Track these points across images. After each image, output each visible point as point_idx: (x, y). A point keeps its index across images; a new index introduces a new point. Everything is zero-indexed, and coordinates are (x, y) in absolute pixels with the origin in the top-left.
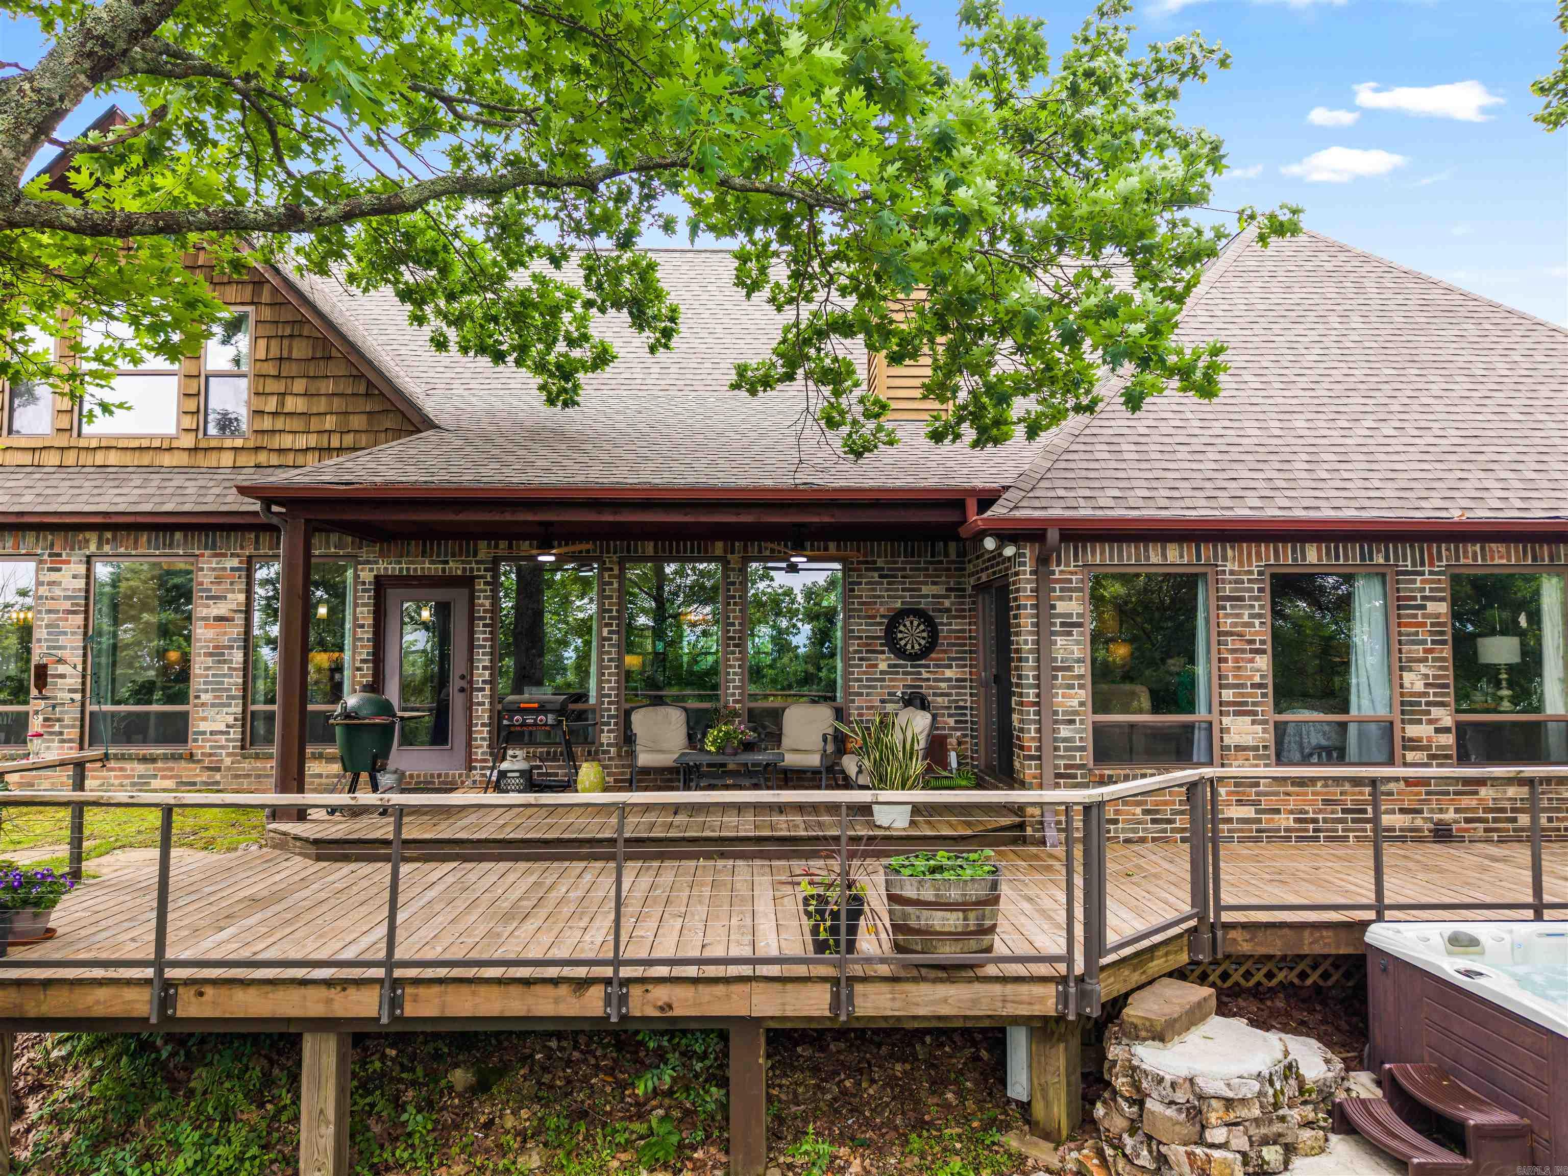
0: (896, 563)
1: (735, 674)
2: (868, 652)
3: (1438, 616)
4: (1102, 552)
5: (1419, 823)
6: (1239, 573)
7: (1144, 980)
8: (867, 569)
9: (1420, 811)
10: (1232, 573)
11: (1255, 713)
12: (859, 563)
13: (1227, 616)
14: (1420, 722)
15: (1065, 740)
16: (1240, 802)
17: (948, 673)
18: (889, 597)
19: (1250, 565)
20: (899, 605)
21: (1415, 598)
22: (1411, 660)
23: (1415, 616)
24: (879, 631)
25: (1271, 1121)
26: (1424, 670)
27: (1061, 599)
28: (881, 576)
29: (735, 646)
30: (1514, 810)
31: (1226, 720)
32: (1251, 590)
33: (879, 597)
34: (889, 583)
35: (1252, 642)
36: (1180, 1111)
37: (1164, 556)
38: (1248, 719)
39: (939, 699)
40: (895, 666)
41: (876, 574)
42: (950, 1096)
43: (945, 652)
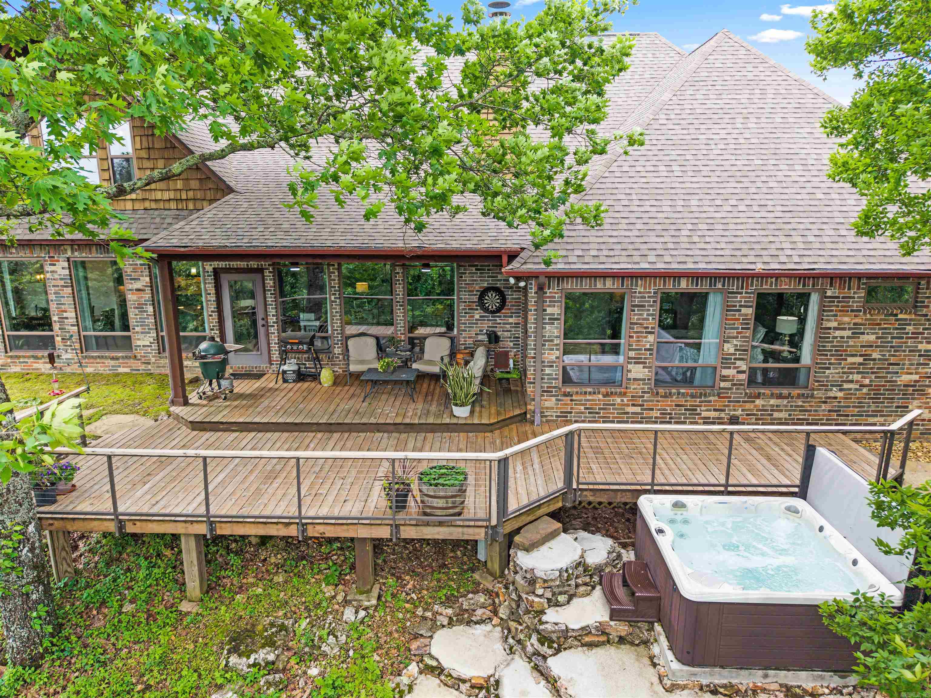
2: (469, 309)
3: (746, 315)
4: (572, 282)
5: (723, 415)
6: (644, 293)
7: (534, 518)
8: (468, 265)
9: (724, 410)
10: (640, 293)
11: (645, 363)
13: (635, 315)
14: (730, 368)
15: (548, 375)
16: (633, 405)
17: (511, 320)
18: (481, 281)
19: (650, 288)
20: (486, 285)
21: (735, 306)
22: (729, 337)
23: (735, 315)
24: (475, 299)
25: (564, 586)
26: (735, 343)
27: (549, 306)
28: (475, 269)
30: (772, 410)
31: (630, 366)
32: (649, 301)
33: (476, 281)
34: (480, 273)
35: (648, 328)
36: (526, 582)
37: (604, 284)
38: (642, 366)
39: (506, 333)
40: (483, 316)
41: (473, 268)
42: (459, 553)
43: (509, 309)
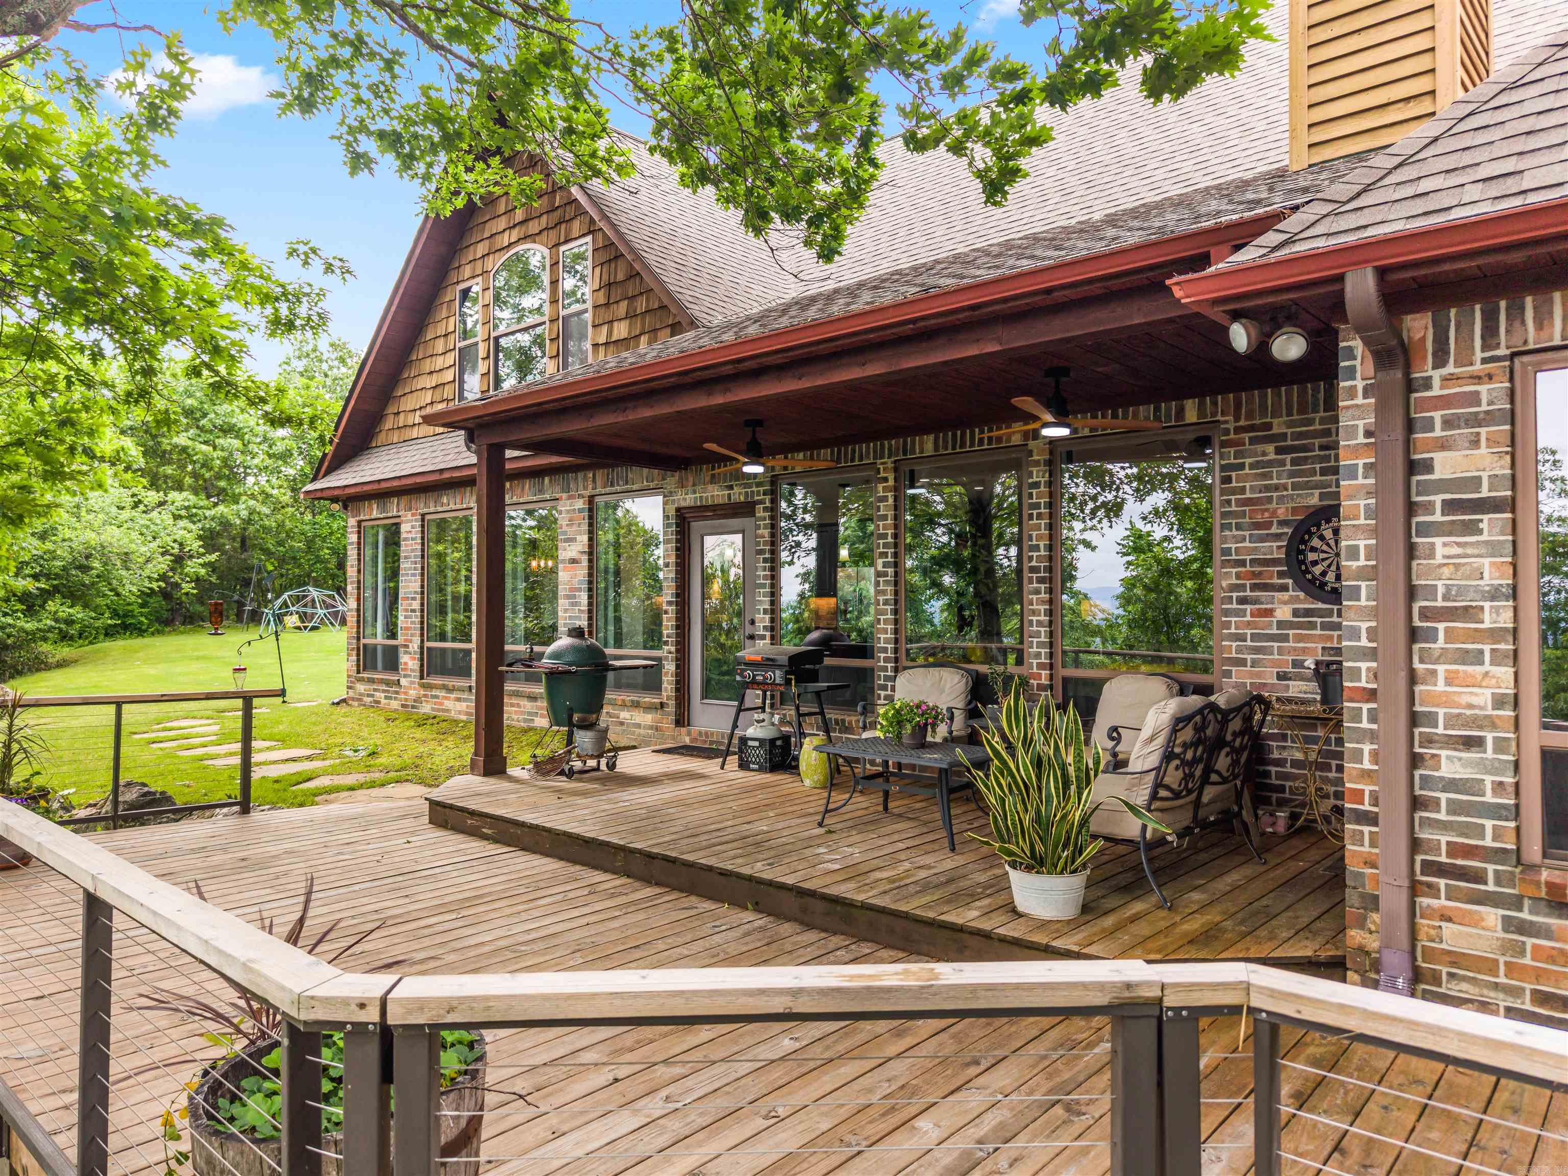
0: (1310, 422)
1: (1040, 624)
2: (1254, 587)
8: (1252, 441)
12: (1238, 430)
18: (1295, 487)
20: (1314, 501)
24: (1275, 549)
27: (1443, 445)
28: (1279, 451)
29: (1041, 580)
33: (1276, 488)
34: (1294, 462)
40: (1308, 613)
41: (1270, 448)
